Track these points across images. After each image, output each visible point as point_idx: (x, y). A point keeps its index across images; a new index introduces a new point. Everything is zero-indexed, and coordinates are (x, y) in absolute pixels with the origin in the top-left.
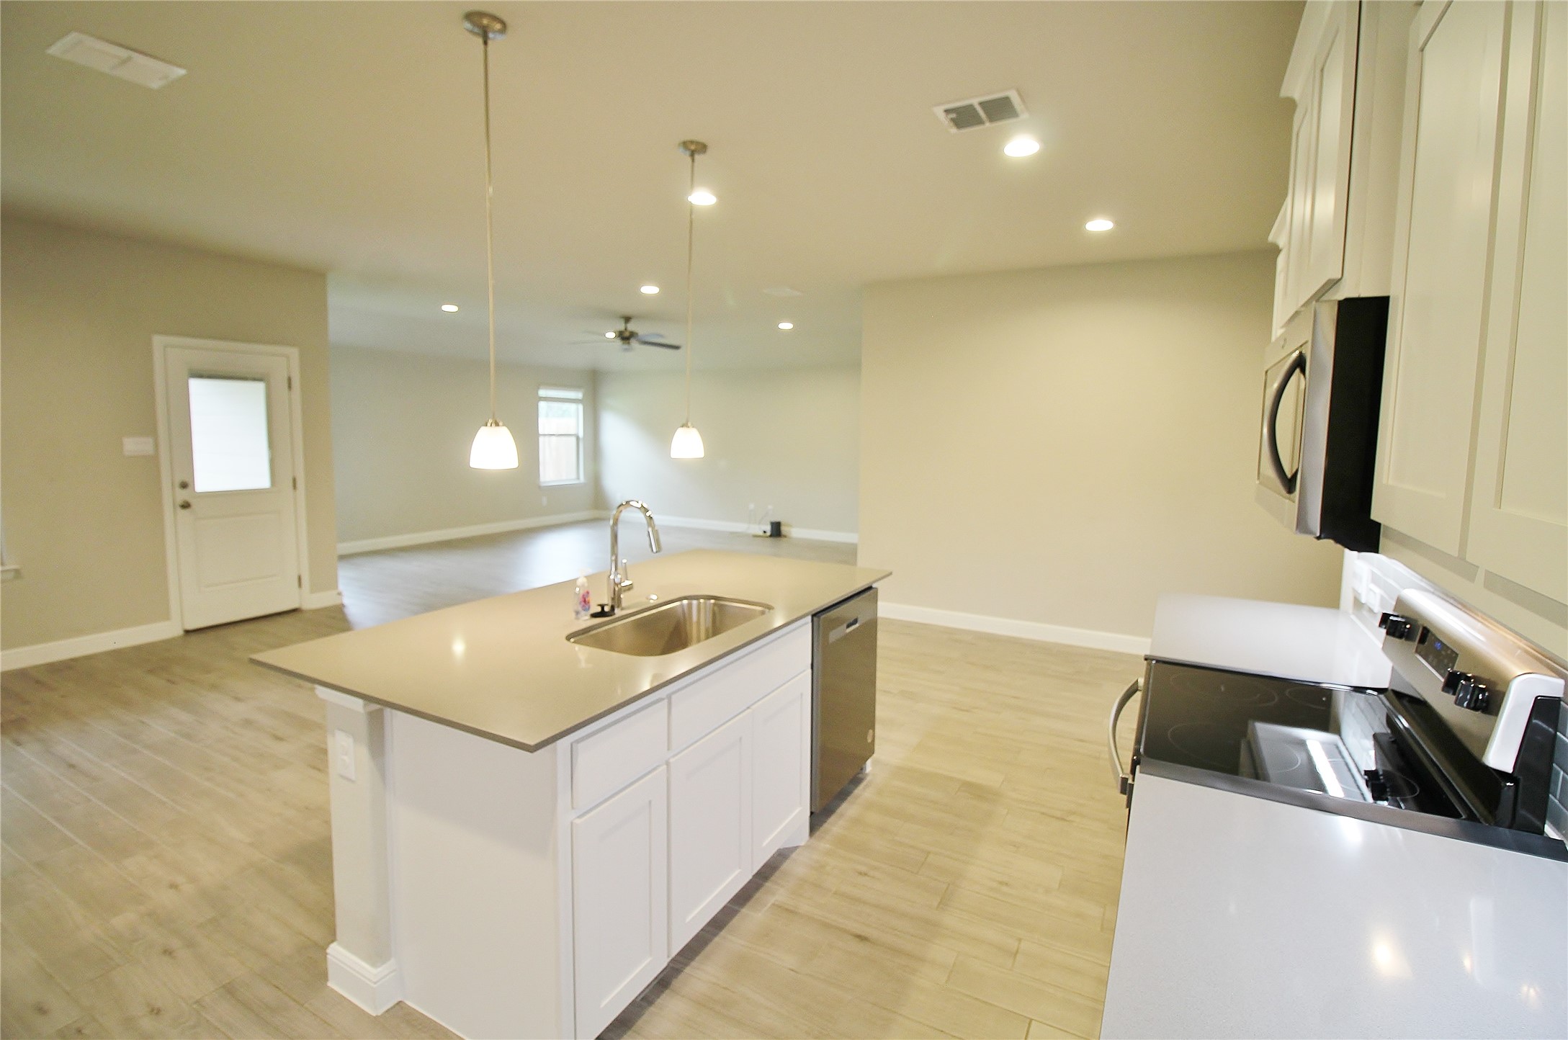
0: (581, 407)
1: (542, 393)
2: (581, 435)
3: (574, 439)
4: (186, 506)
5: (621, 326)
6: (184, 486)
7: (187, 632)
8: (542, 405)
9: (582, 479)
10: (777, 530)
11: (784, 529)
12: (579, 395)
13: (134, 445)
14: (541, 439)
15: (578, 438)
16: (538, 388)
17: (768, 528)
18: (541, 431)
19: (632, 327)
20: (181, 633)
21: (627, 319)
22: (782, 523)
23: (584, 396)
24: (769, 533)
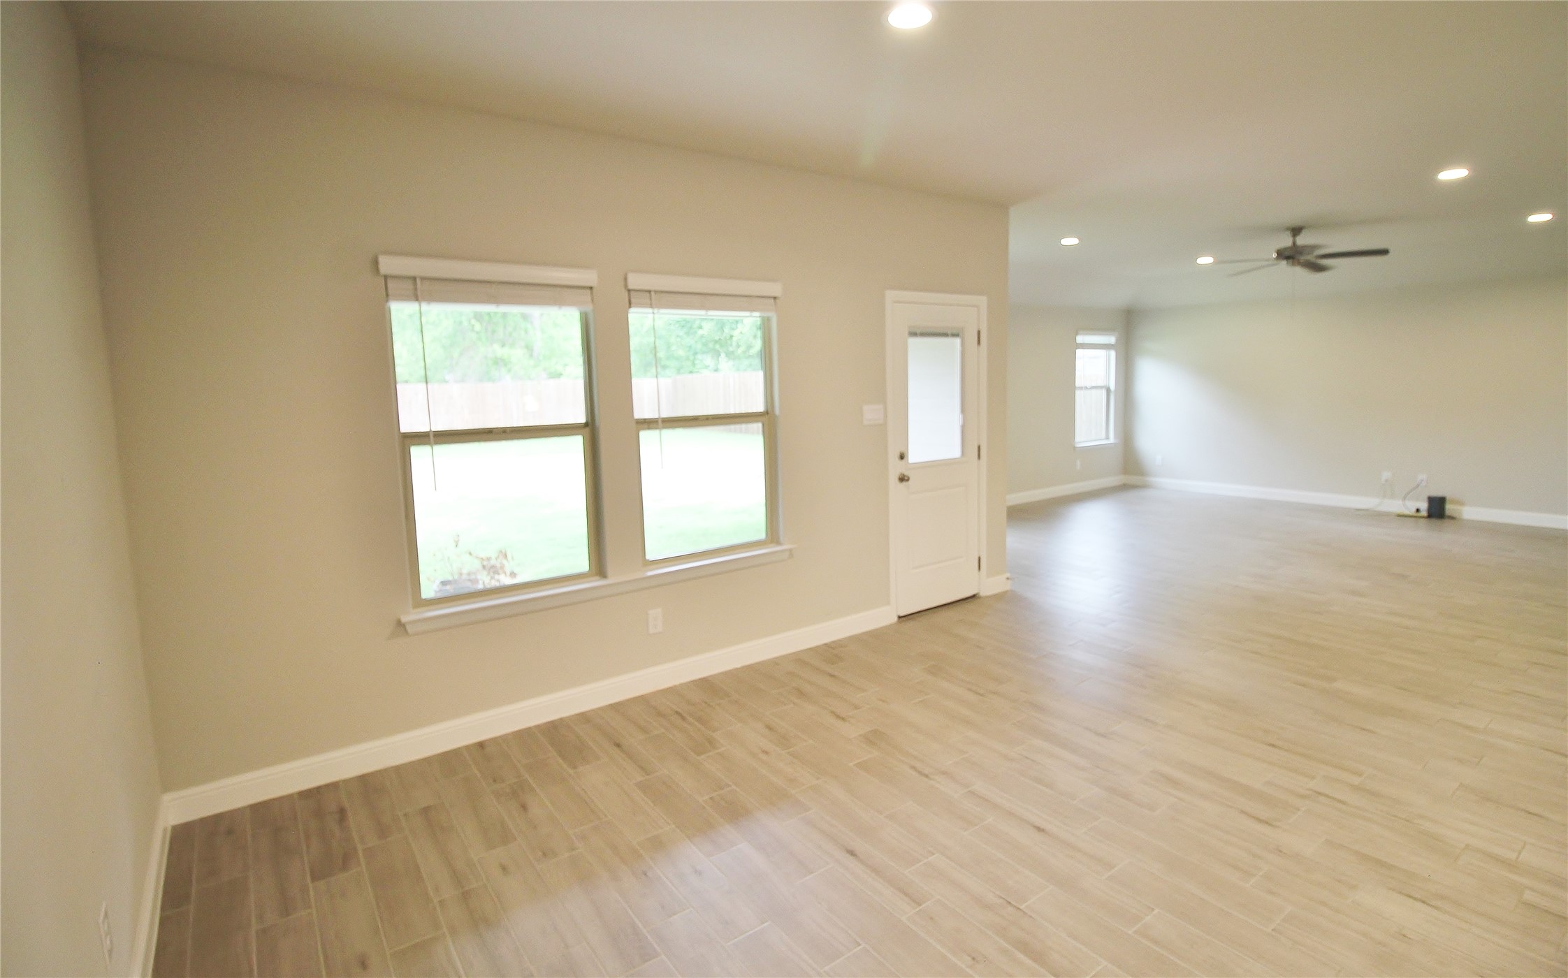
0: (1113, 353)
1: (1080, 339)
2: (1112, 387)
3: (1104, 392)
4: (903, 479)
5: (1286, 241)
6: (902, 457)
7: (900, 617)
8: (1079, 352)
9: (1112, 440)
10: (1437, 509)
11: (1449, 508)
12: (1111, 339)
13: (871, 413)
14: (1078, 393)
15: (1108, 390)
16: (1077, 334)
17: (1424, 506)
18: (1077, 384)
19: (1302, 240)
20: (896, 619)
21: (1296, 231)
22: (1448, 498)
23: (1117, 340)
24: (1424, 513)
